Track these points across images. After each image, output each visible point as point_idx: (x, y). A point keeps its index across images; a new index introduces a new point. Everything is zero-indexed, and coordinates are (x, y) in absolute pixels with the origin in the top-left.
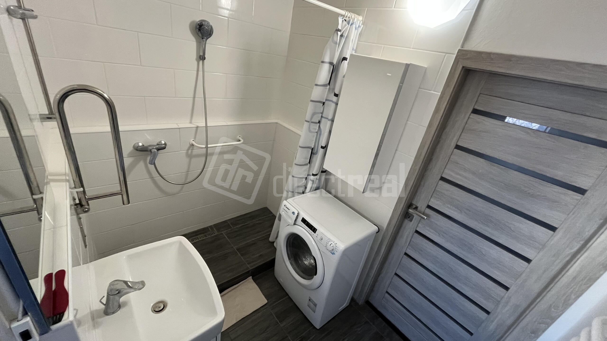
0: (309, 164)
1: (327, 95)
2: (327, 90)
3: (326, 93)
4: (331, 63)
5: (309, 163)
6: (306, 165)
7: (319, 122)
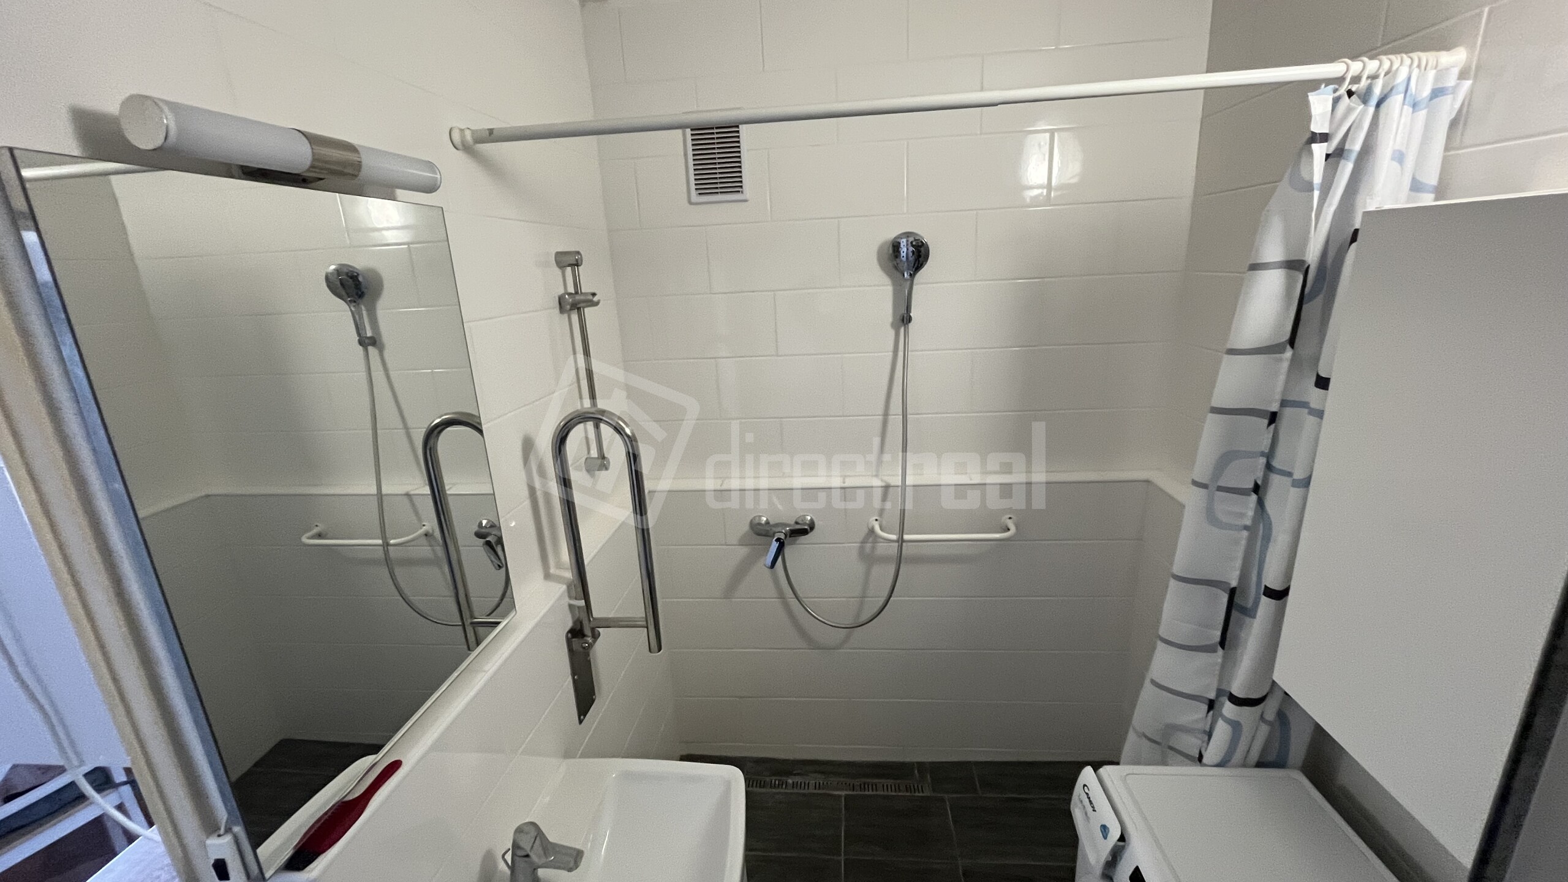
0: (1220, 651)
1: (1287, 382)
2: (1285, 365)
3: (1282, 378)
4: (1293, 265)
5: (1222, 643)
6: (1208, 649)
7: (1256, 489)
